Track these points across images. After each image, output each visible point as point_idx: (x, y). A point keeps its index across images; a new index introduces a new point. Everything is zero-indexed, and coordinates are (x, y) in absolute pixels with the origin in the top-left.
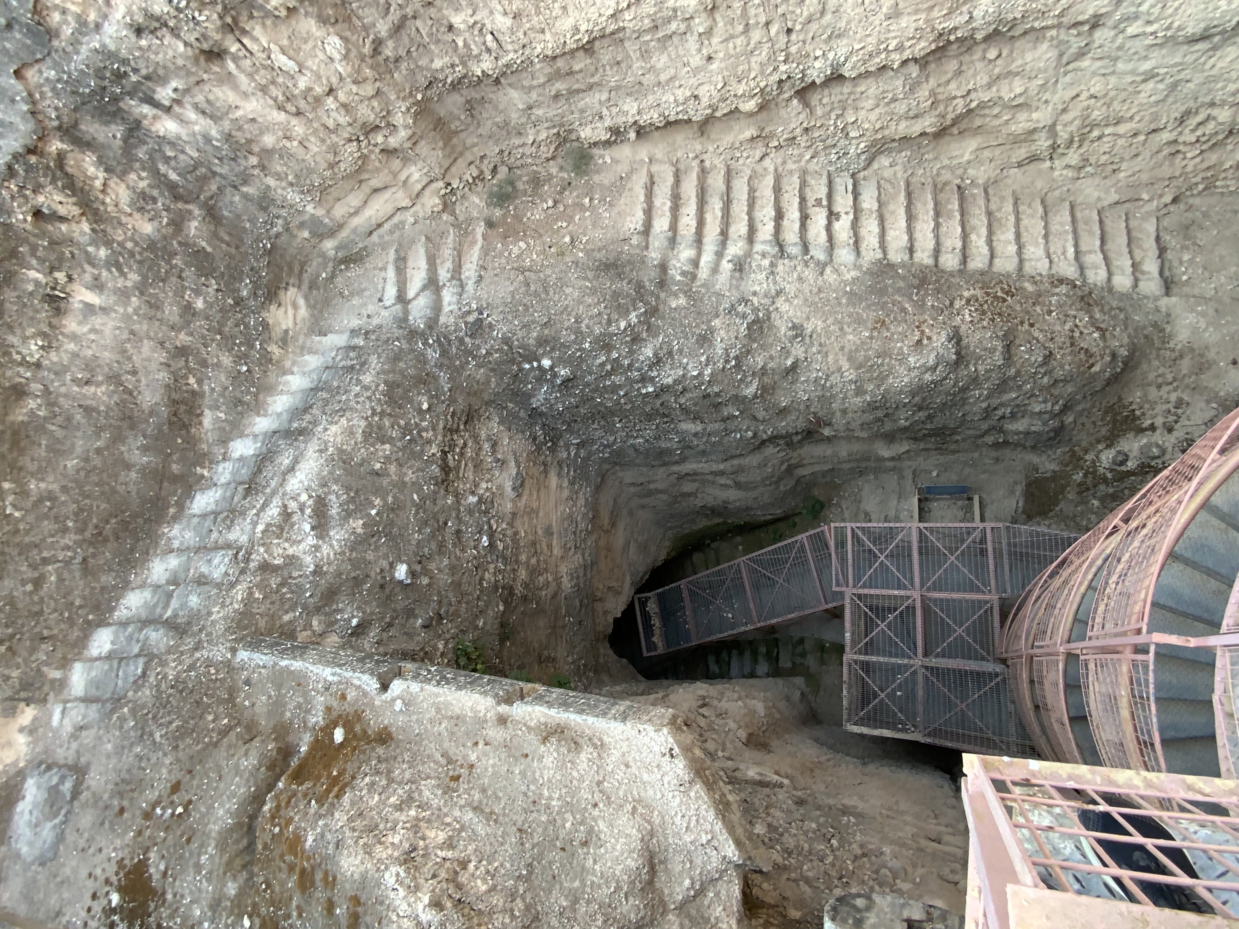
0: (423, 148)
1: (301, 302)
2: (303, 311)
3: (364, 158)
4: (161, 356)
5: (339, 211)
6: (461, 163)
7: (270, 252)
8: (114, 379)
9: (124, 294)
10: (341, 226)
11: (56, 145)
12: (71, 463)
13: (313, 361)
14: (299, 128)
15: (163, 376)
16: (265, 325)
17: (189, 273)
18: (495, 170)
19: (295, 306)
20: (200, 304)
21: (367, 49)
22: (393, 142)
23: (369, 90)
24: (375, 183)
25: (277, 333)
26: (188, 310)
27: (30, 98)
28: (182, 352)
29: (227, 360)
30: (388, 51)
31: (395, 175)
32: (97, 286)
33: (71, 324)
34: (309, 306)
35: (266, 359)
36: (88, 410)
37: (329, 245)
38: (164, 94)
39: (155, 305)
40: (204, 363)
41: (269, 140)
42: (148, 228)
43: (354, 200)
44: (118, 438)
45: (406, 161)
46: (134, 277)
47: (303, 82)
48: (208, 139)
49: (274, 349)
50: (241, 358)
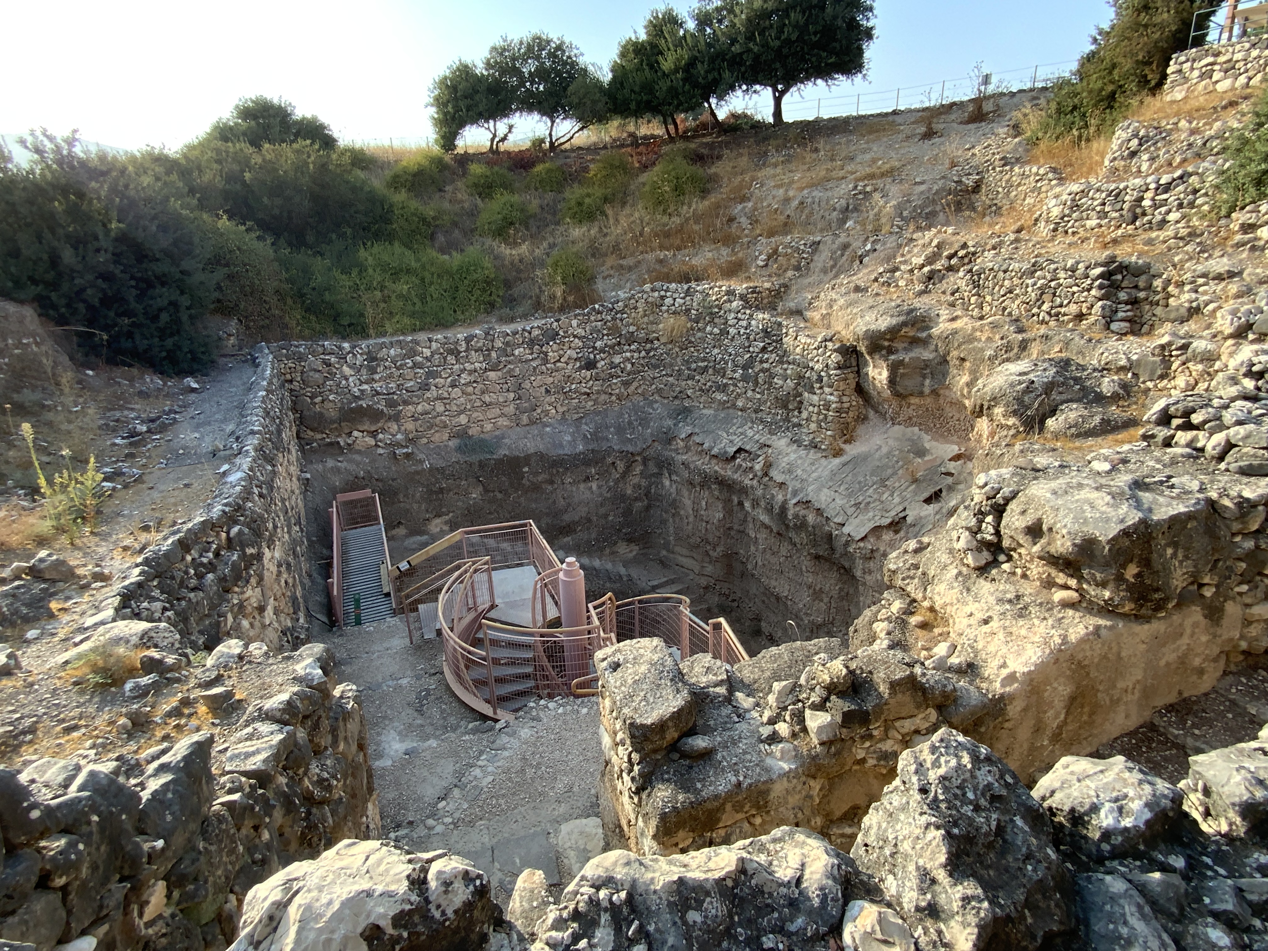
0: (718, 565)
1: (634, 553)
2: (631, 555)
3: (698, 546)
4: (584, 515)
5: (677, 549)
6: (726, 585)
7: (646, 532)
8: (569, 505)
9: (601, 495)
10: (673, 553)
11: (639, 458)
12: (534, 506)
13: (609, 566)
14: (691, 519)
15: (577, 519)
16: (615, 543)
17: (621, 510)
18: (734, 601)
19: (631, 551)
20: (611, 518)
21: (728, 526)
22: (711, 553)
23: (718, 534)
24: (695, 555)
25: (615, 549)
26: (606, 516)
27: (648, 447)
28: (589, 520)
29: (593, 536)
30: (733, 533)
31: (703, 561)
32: (599, 487)
33: (582, 486)
34: (635, 557)
35: (602, 549)
36: (554, 502)
37: (664, 553)
38: (674, 477)
39: (602, 505)
40: (588, 529)
41: (682, 512)
42: (629, 492)
43: (685, 552)
44: (548, 515)
45: (710, 562)
46: (609, 495)
47: (702, 512)
48: (670, 494)
49: (607, 551)
50: (596, 539)
